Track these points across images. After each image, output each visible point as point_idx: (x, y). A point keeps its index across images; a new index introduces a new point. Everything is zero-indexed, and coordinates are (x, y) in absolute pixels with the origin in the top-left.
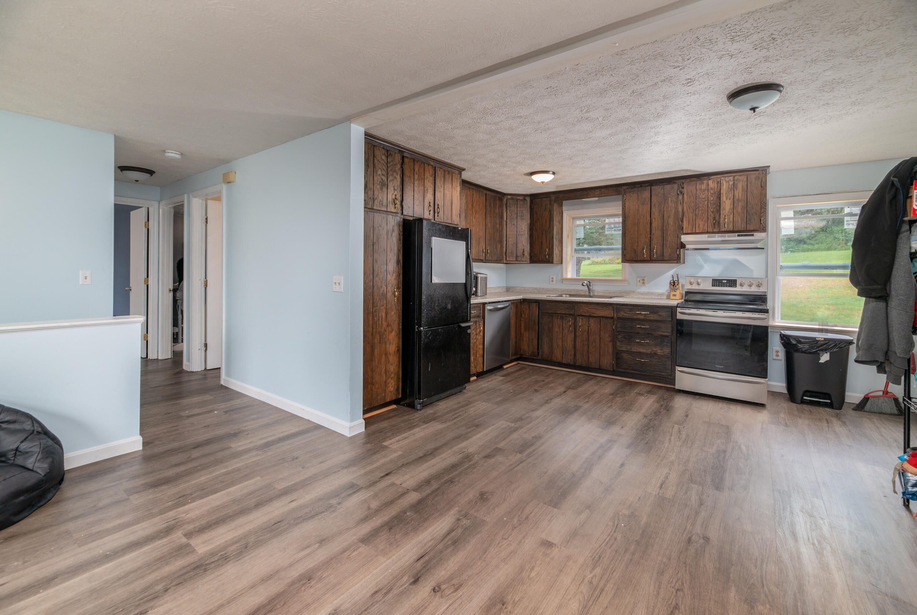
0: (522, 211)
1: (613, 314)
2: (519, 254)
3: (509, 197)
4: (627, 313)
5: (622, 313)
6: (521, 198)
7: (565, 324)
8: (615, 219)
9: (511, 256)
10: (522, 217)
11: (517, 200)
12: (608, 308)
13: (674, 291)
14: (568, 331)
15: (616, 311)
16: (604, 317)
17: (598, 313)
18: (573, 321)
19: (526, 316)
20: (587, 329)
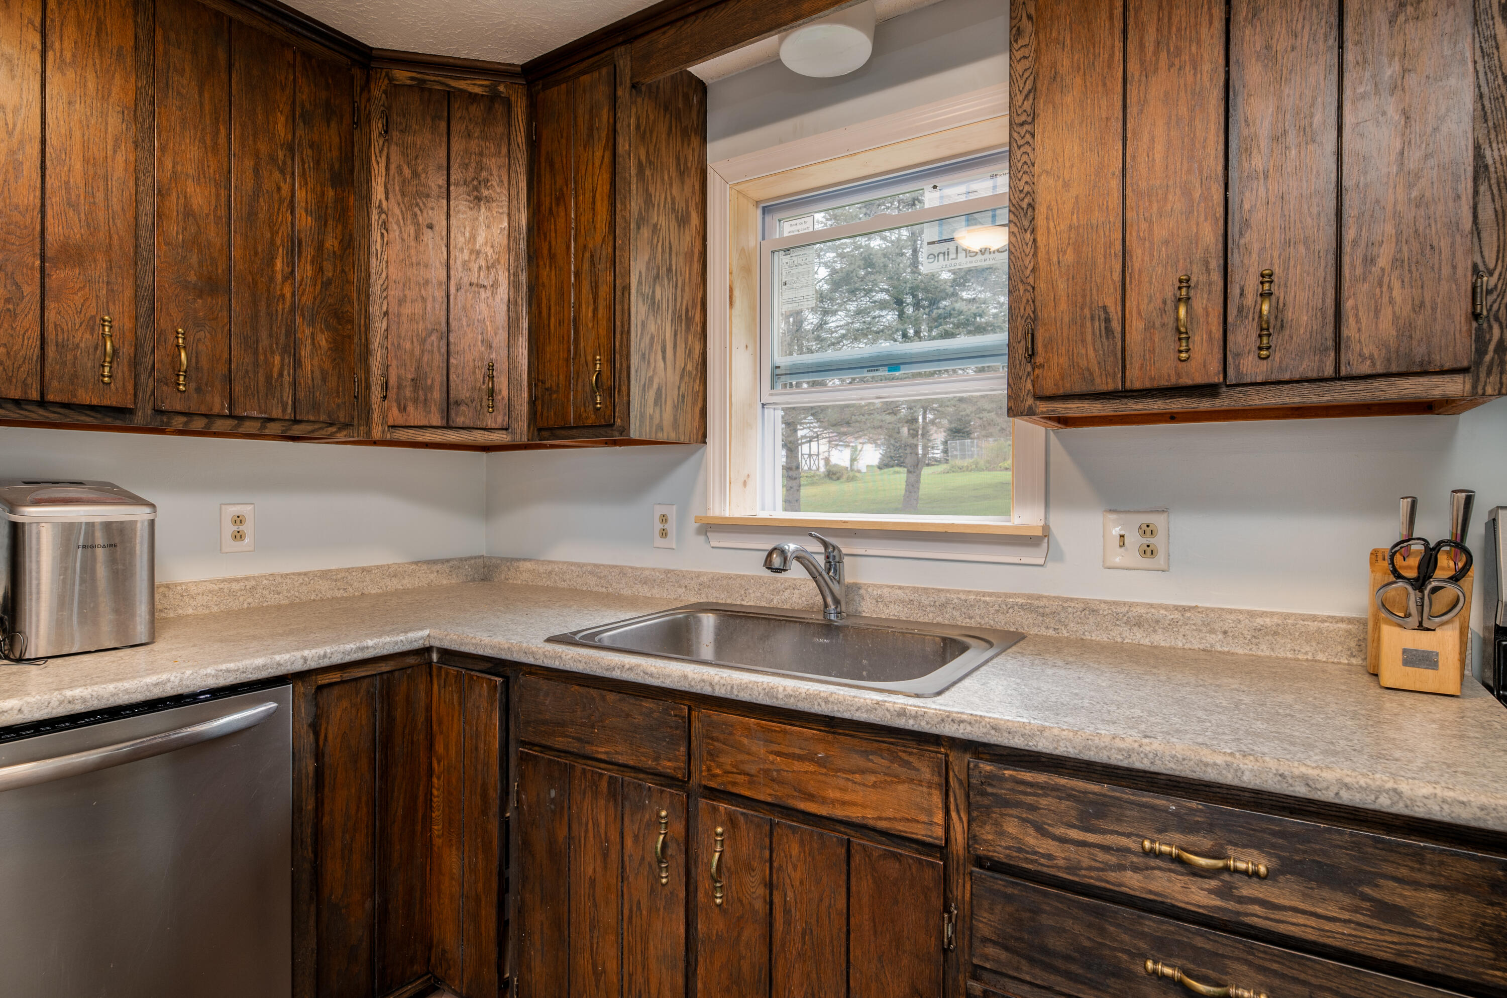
0: (481, 154)
1: (939, 818)
2: (460, 391)
3: (402, 75)
4: (1061, 831)
5: (1012, 827)
6: (475, 86)
7: (636, 837)
8: (974, 186)
9: (416, 401)
10: (477, 189)
11: (450, 95)
12: (907, 764)
13: (1414, 620)
14: (652, 890)
15: (969, 805)
16: (874, 830)
17: (832, 794)
18: (679, 827)
19: (453, 752)
20: (759, 905)
